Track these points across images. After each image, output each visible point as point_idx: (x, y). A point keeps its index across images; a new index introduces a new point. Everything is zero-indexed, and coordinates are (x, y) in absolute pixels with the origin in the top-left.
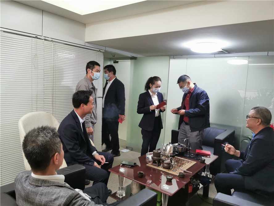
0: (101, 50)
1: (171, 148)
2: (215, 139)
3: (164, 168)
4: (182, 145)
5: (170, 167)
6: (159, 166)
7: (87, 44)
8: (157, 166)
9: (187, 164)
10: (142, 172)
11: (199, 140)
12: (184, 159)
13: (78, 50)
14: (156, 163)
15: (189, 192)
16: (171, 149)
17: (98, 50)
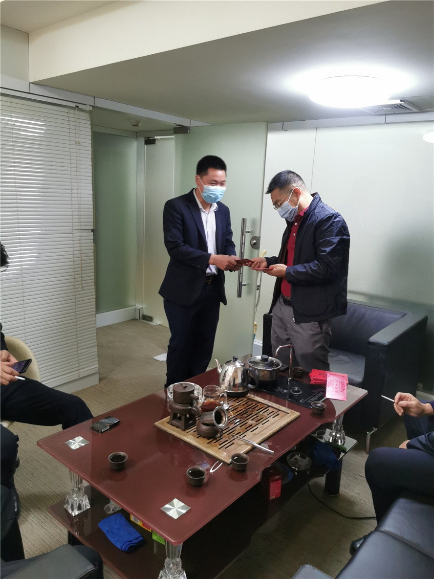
0: (81, 106)
1: (236, 371)
2: (370, 343)
3: (200, 435)
4: (272, 362)
5: (217, 434)
6: (186, 427)
7: (35, 90)
8: (183, 427)
9: (271, 420)
10: (122, 453)
11: (318, 345)
12: (271, 404)
13: (9, 104)
14: (180, 419)
15: (272, 497)
16: (237, 375)
17: (73, 105)
